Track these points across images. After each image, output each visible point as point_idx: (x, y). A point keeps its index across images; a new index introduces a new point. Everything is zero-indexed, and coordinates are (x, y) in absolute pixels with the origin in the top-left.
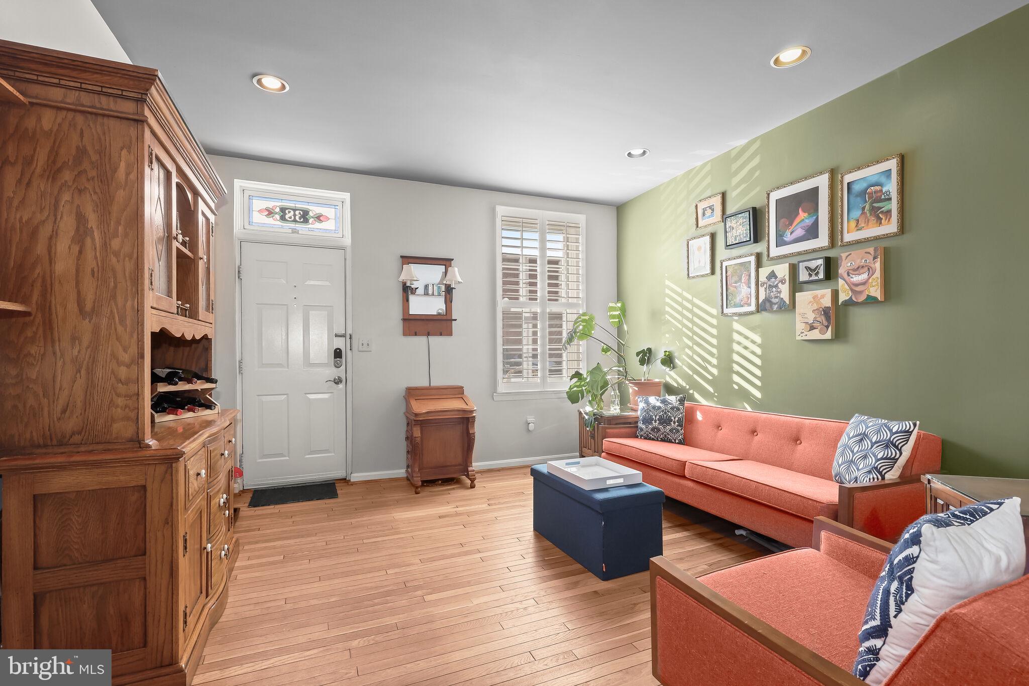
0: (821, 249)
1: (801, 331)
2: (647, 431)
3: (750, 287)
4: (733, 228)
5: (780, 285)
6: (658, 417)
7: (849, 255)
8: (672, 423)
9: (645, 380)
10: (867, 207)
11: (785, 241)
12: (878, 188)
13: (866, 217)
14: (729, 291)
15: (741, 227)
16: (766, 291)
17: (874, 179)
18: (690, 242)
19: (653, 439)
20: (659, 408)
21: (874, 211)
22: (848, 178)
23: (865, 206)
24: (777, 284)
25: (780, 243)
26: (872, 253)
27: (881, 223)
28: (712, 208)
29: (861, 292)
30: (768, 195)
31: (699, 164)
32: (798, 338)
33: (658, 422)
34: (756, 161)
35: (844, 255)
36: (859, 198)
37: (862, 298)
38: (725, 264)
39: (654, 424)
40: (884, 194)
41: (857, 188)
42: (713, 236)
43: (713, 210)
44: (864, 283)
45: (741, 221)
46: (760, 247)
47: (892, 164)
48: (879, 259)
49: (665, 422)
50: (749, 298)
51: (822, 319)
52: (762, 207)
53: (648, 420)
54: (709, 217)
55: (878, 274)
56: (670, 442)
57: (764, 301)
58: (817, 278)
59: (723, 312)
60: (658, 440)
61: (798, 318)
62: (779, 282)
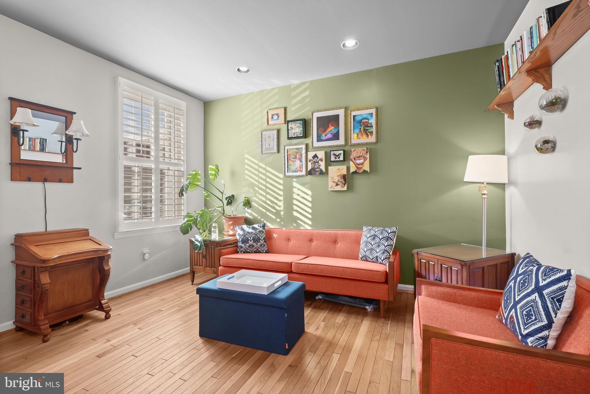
0: (341, 146)
1: (331, 186)
2: (246, 248)
3: (301, 161)
4: (293, 128)
5: (320, 162)
6: (252, 238)
7: (355, 150)
8: (261, 241)
9: (233, 215)
10: (362, 129)
11: (322, 139)
12: (367, 120)
13: (362, 133)
14: (289, 163)
15: (298, 128)
16: (312, 164)
17: (365, 116)
18: (263, 133)
19: (249, 252)
20: (252, 233)
21: (365, 131)
22: (354, 113)
23: (361, 128)
24: (318, 161)
25: (319, 140)
26: (366, 150)
27: (368, 137)
28: (278, 115)
29: (361, 168)
30: (313, 113)
31: (269, 88)
32: (330, 190)
33: (252, 241)
34: (307, 93)
35: (353, 150)
36: (358, 124)
37: (361, 171)
38: (286, 148)
39: (250, 242)
40: (369, 124)
41: (358, 118)
42: (278, 131)
43: (278, 116)
44: (362, 164)
45: (298, 125)
46: (308, 141)
47: (373, 111)
48: (369, 153)
49: (256, 241)
50: (301, 167)
51: (342, 180)
52: (308, 119)
53: (245, 241)
54: (276, 120)
55: (368, 160)
56: (260, 252)
57: (311, 170)
58: (339, 160)
59: (285, 175)
60: (252, 253)
61: (330, 179)
62: (320, 160)
